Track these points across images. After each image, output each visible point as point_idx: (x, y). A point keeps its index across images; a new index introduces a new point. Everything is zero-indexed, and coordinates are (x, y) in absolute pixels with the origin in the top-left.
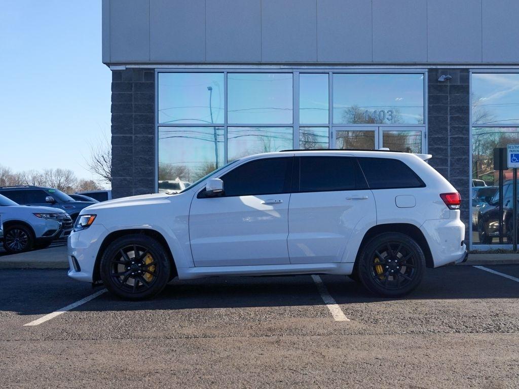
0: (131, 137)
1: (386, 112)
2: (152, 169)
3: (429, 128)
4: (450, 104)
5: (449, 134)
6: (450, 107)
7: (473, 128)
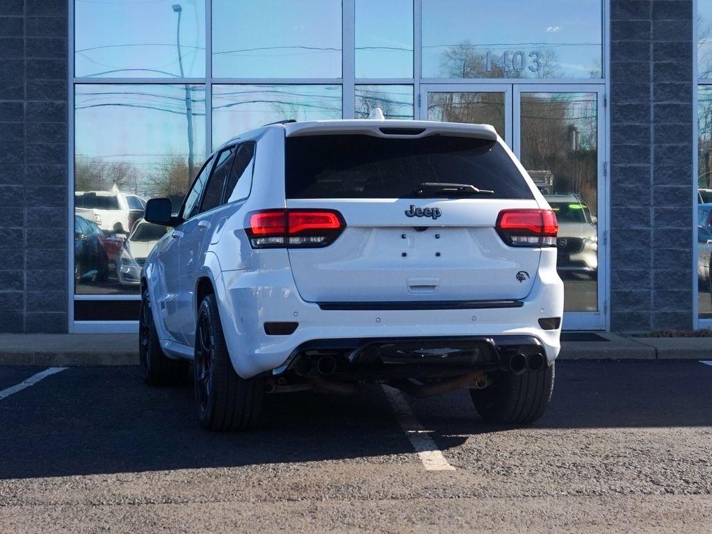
0: (21, 105)
1: (527, 55)
2: (62, 169)
3: (612, 86)
4: (654, 39)
5: (652, 97)
6: (655, 45)
7: (701, 87)
